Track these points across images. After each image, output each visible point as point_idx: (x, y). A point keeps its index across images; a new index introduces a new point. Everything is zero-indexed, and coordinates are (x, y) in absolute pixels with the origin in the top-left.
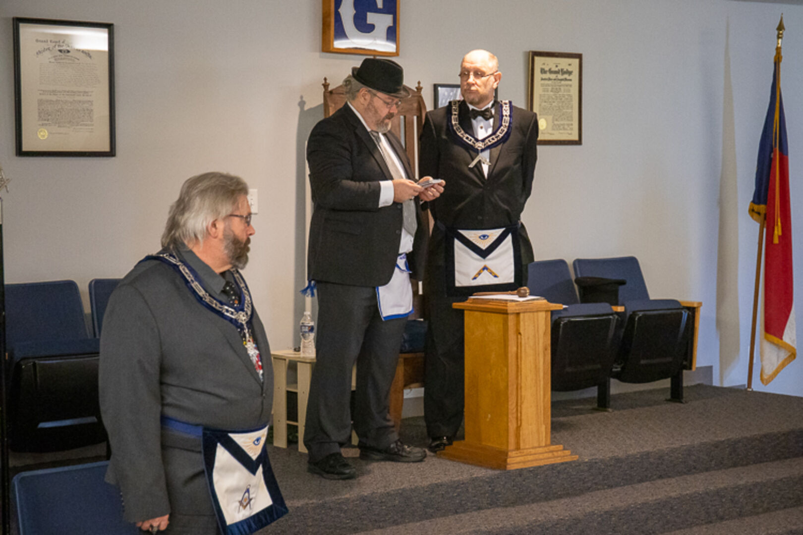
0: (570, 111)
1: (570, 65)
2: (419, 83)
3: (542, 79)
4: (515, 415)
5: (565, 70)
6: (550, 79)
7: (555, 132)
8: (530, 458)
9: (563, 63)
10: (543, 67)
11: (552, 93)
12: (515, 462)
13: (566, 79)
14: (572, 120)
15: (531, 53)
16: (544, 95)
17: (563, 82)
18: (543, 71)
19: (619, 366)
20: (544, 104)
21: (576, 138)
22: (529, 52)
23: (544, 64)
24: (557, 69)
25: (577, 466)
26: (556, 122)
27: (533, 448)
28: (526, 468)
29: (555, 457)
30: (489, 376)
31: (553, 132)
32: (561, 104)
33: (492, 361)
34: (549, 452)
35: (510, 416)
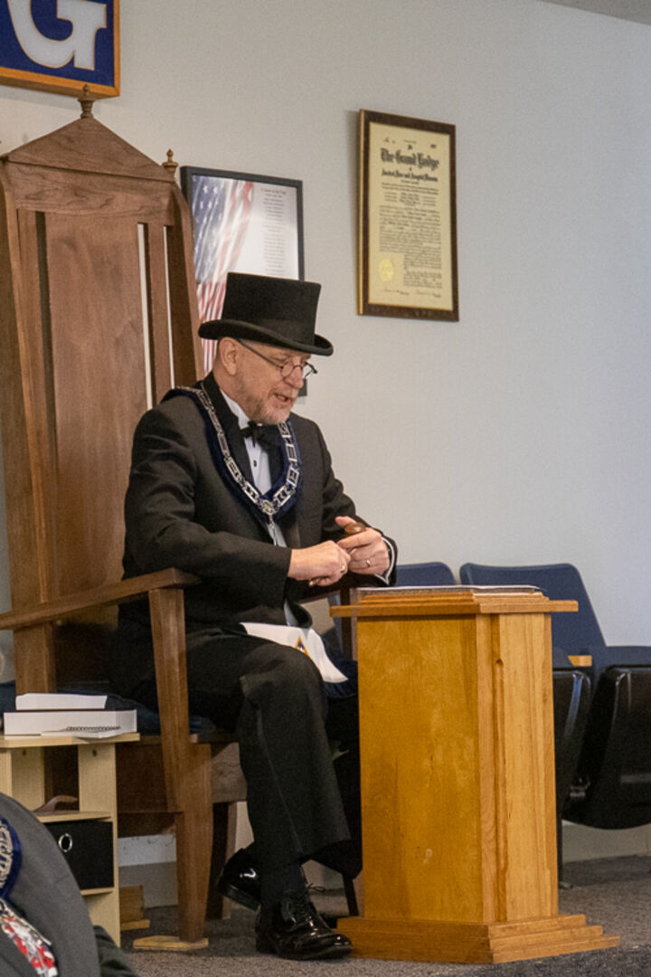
0: (437, 246)
1: (433, 146)
2: (170, 154)
3: (385, 173)
4: (492, 846)
5: (425, 157)
6: (399, 175)
7: (411, 290)
8: (532, 939)
9: (424, 143)
10: (386, 146)
11: (402, 205)
12: (507, 947)
13: (427, 178)
14: (440, 268)
15: (363, 115)
16: (389, 207)
17: (422, 183)
18: (386, 156)
19: (581, 789)
20: (388, 227)
21: (448, 306)
22: (358, 115)
23: (387, 140)
24: (409, 154)
25: (619, 959)
26: (411, 269)
27: (532, 919)
28: (528, 961)
29: (575, 939)
30: (426, 763)
31: (405, 289)
32: (418, 230)
33: (434, 730)
34: (564, 928)
35: (484, 847)
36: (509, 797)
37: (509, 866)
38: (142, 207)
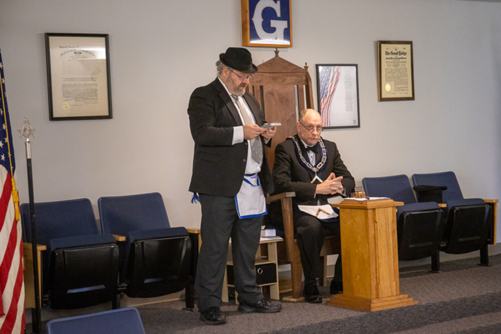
0: (406, 78)
1: (404, 48)
2: (306, 64)
3: (387, 58)
4: (375, 276)
5: (402, 52)
6: (392, 58)
7: (397, 92)
8: (386, 303)
9: (400, 48)
10: (387, 50)
11: (393, 67)
12: (377, 306)
13: (402, 58)
14: (407, 84)
15: (378, 42)
16: (388, 68)
17: (400, 60)
18: (387, 53)
19: (445, 243)
20: (388, 74)
21: (411, 96)
22: (378, 41)
23: (387, 49)
24: (396, 52)
25: (417, 308)
26: (397, 86)
27: (388, 297)
28: (384, 310)
29: (403, 302)
30: (357, 251)
31: (395, 92)
32: (400, 74)
33: (359, 241)
34: (399, 299)
35: (372, 276)
36: (380, 261)
37: (380, 282)
38: (296, 81)
